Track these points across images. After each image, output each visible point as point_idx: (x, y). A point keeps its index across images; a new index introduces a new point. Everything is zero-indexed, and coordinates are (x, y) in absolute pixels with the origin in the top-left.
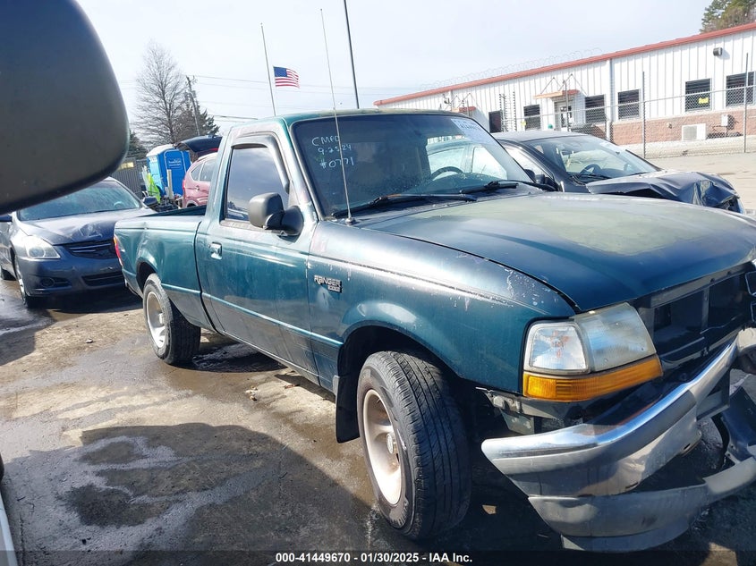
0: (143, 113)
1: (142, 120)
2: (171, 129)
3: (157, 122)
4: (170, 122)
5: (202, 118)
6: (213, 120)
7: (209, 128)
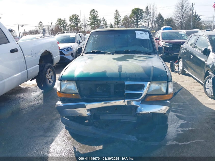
0: (175, 15)
1: (174, 17)
2: (182, 20)
3: (179, 18)
4: (182, 18)
5: (196, 16)
6: (199, 16)
7: (198, 19)
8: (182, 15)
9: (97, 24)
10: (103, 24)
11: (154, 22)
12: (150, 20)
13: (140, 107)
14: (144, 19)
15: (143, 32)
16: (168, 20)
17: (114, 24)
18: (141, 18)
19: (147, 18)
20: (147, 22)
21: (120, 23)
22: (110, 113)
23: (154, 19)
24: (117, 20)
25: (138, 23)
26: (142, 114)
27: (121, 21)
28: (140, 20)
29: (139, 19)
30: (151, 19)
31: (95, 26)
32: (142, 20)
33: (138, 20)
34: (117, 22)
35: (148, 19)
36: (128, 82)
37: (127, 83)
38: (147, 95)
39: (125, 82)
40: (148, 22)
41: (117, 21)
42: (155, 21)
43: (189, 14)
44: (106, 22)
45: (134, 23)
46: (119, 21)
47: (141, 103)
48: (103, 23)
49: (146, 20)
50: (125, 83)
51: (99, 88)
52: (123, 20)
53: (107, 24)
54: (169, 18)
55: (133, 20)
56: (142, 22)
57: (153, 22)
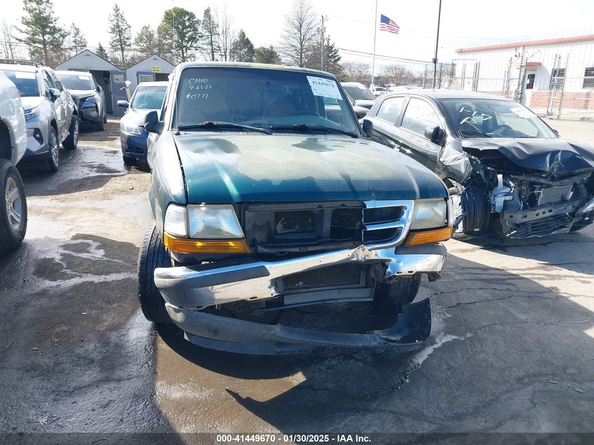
0: (283, 41)
1: (282, 46)
2: (301, 55)
3: (293, 48)
4: (301, 50)
5: (330, 48)
6: (337, 51)
7: (334, 57)
8: (301, 44)
9: (51, 43)
10: (74, 44)
11: (227, 53)
12: (216, 48)
13: (394, 260)
14: (200, 43)
15: (324, 80)
16: (265, 53)
17: (111, 46)
18: (193, 39)
19: (208, 40)
20: (210, 51)
21: (129, 45)
22: (307, 288)
23: (229, 45)
24: (118, 37)
25: (183, 53)
26: (400, 277)
27: (132, 41)
28: (190, 43)
29: (188, 42)
30: (221, 45)
31: (45, 47)
32: (195, 45)
33: (185, 44)
34: (122, 44)
35: (211, 44)
36: (373, 201)
37: (370, 205)
38: (411, 232)
39: (365, 202)
40: (213, 52)
41: (120, 40)
42: (231, 51)
43: (314, 42)
44: (83, 38)
45: (172, 51)
46: (127, 39)
47: (396, 252)
48: (73, 39)
49: (205, 47)
50: (365, 206)
51: (283, 221)
52: (140, 39)
53: (85, 46)
54: (267, 47)
55: (170, 41)
56: (196, 50)
57: (225, 53)
